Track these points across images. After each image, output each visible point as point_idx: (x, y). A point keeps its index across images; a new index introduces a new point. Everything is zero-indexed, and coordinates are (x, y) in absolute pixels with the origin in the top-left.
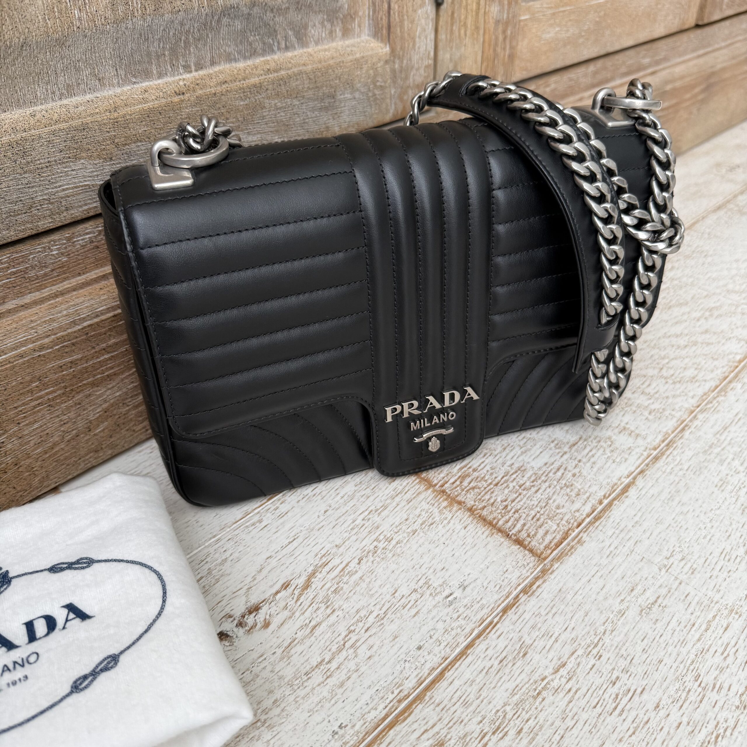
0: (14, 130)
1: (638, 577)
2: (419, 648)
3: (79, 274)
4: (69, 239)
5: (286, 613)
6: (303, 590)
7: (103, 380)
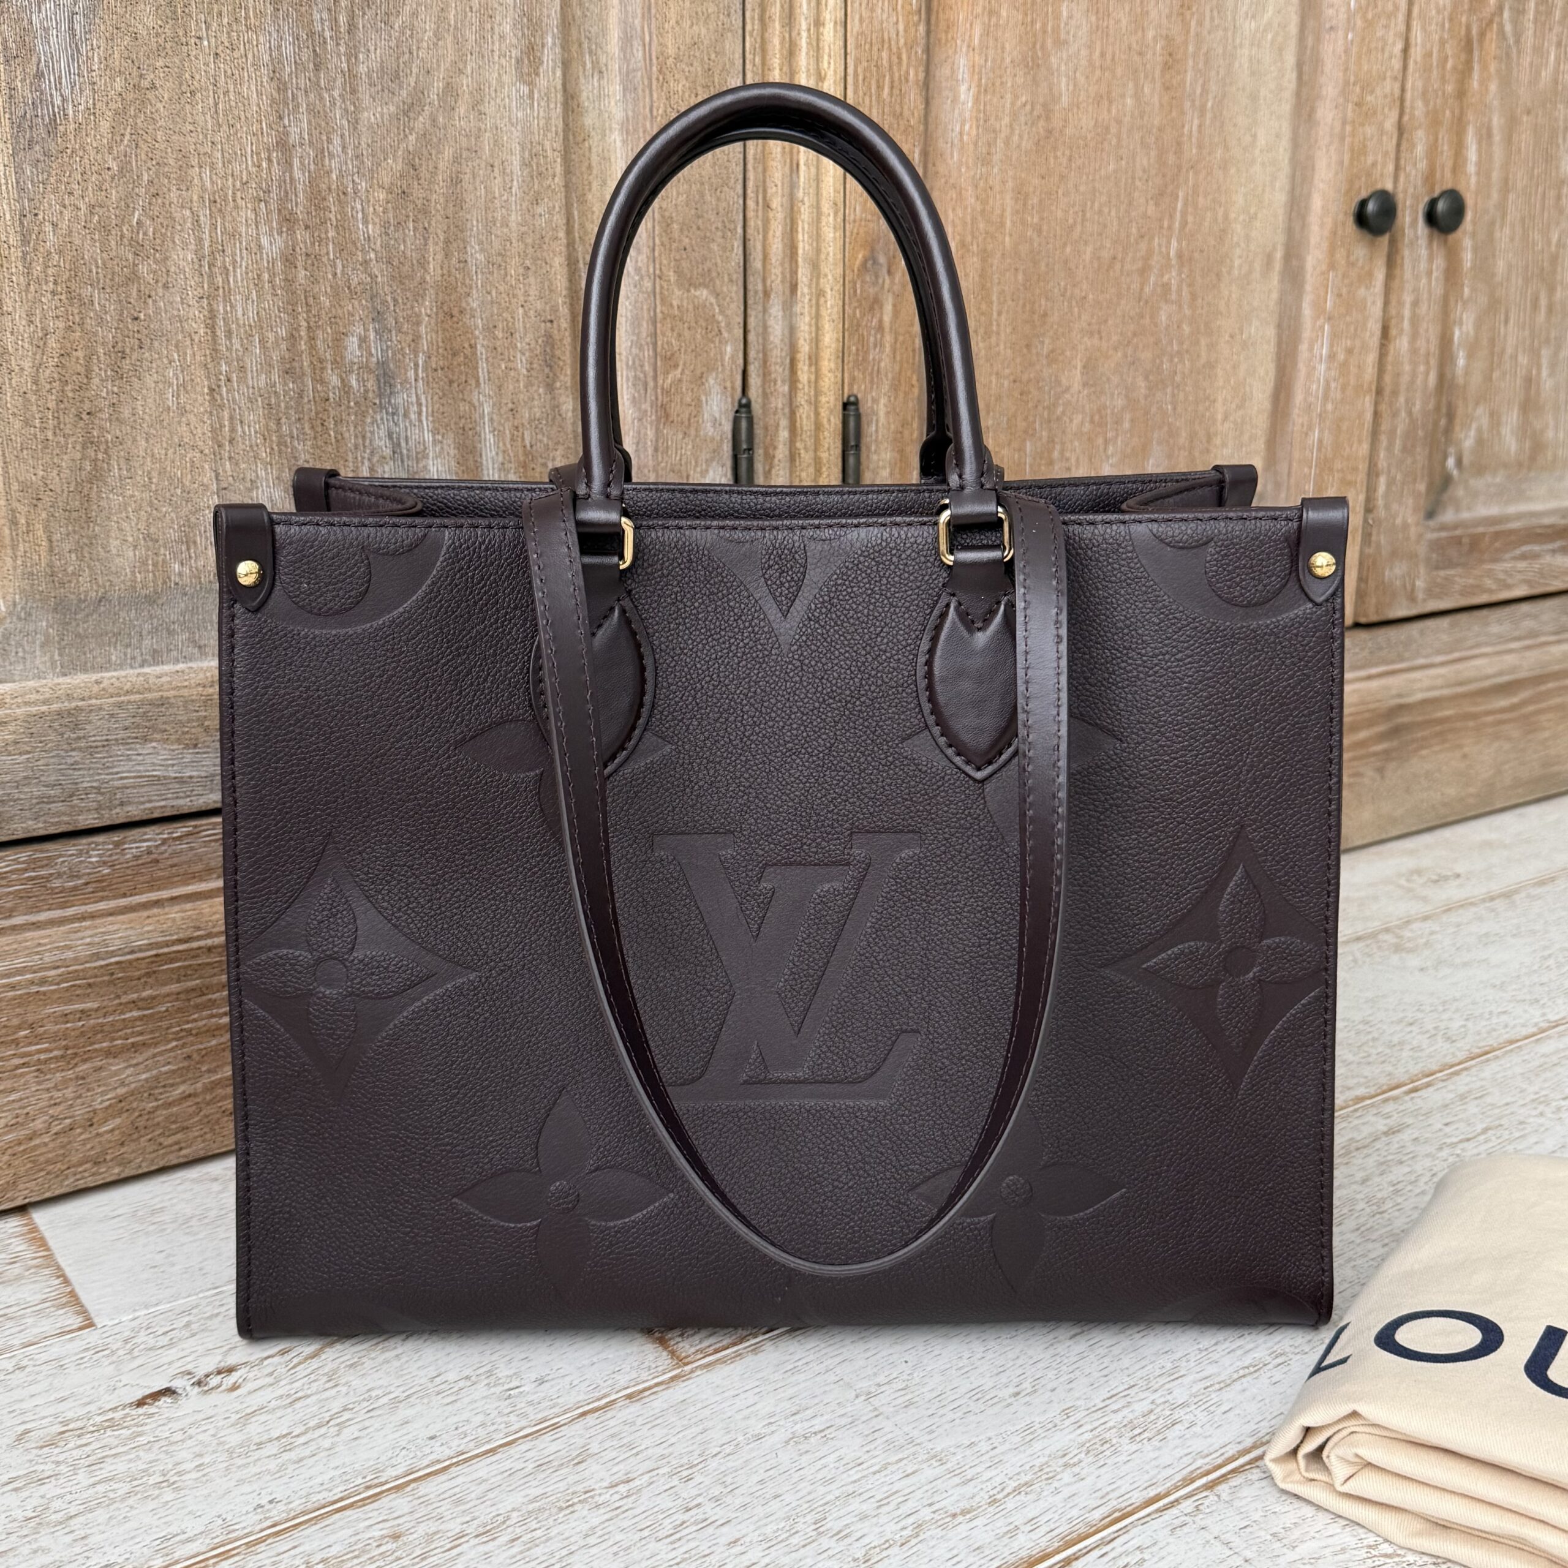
0: (69, 697)
1: (816, 1401)
2: (432, 1438)
3: (124, 895)
4: (117, 845)
5: (270, 1380)
6: (306, 1359)
7: (124, 1049)
